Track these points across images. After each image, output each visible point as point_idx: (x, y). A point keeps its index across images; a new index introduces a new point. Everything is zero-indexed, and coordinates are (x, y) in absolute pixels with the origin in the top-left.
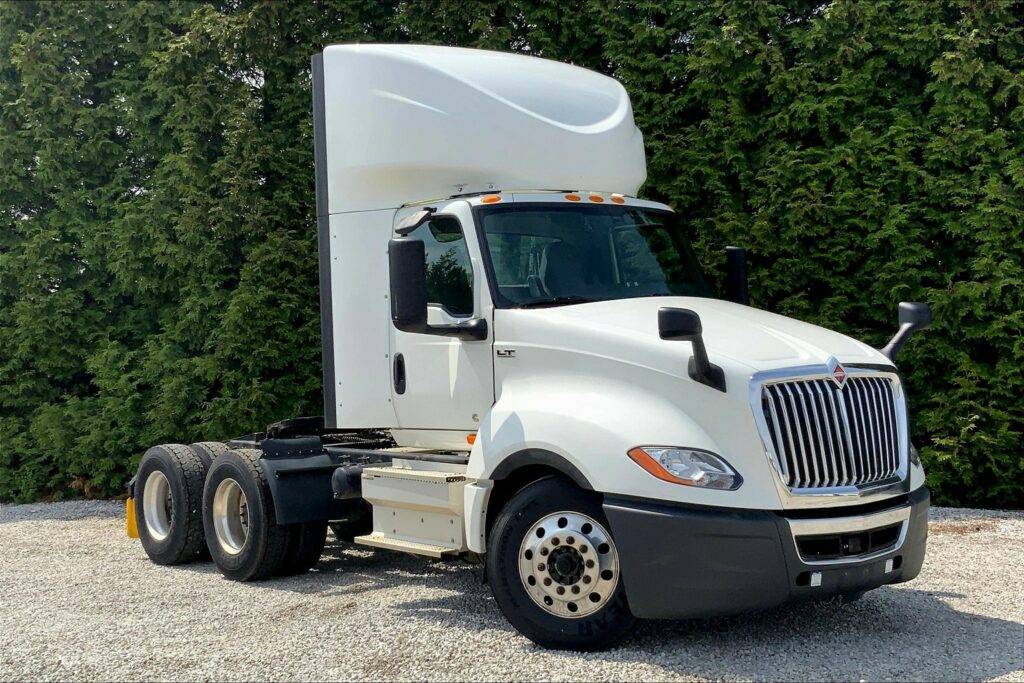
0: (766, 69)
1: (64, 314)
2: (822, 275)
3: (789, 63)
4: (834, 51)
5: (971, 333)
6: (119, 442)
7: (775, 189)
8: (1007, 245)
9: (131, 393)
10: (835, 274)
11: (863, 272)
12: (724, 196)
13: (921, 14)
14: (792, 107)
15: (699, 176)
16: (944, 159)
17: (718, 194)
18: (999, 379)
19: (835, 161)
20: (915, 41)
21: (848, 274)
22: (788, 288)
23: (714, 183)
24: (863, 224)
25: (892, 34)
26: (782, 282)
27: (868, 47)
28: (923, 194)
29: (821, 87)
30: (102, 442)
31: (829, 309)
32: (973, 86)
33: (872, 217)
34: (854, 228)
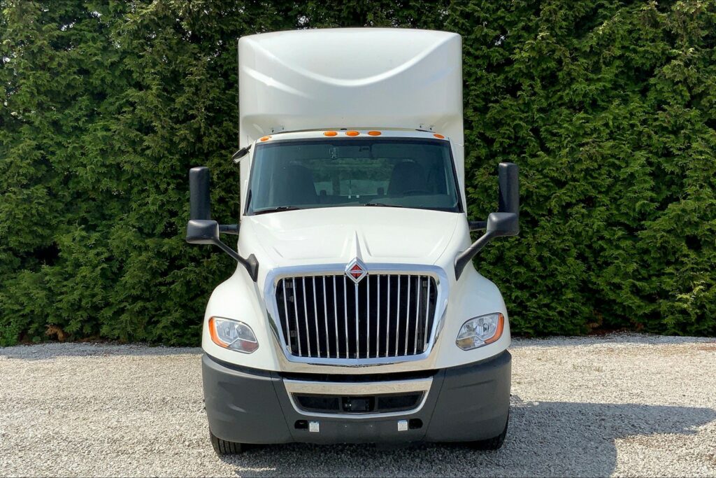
0: (560, 62)
1: (39, 204)
2: (593, 193)
3: (574, 59)
4: (599, 54)
5: (688, 231)
6: (94, 300)
7: (566, 138)
8: (707, 179)
9: (99, 264)
10: (600, 192)
11: (614, 192)
12: (532, 141)
13: (651, 36)
14: (574, 86)
15: (517, 127)
16: (665, 125)
17: (529, 139)
18: (705, 259)
19: (601, 122)
20: (646, 52)
21: (606, 193)
22: (574, 201)
23: (526, 131)
24: (617, 162)
25: (632, 47)
26: (571, 197)
27: (618, 53)
28: (650, 146)
29: (591, 76)
30: (80, 300)
31: (599, 214)
32: (685, 82)
33: (623, 159)
34: (613, 165)
